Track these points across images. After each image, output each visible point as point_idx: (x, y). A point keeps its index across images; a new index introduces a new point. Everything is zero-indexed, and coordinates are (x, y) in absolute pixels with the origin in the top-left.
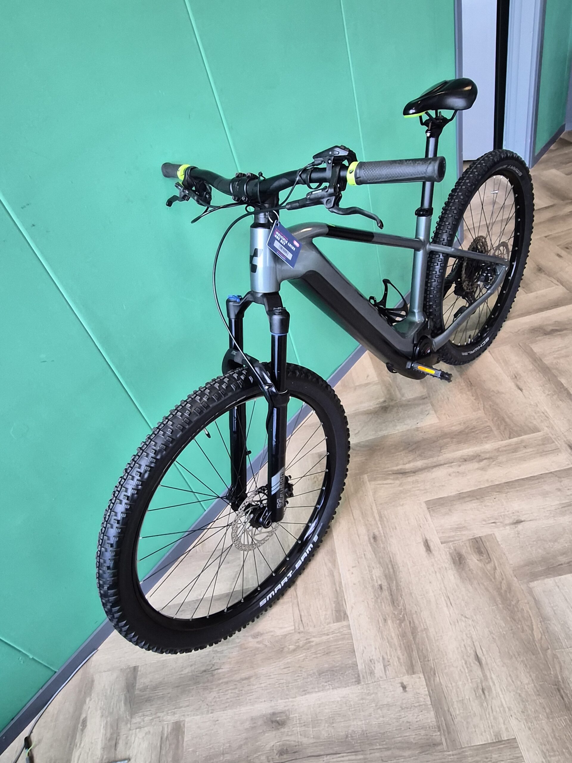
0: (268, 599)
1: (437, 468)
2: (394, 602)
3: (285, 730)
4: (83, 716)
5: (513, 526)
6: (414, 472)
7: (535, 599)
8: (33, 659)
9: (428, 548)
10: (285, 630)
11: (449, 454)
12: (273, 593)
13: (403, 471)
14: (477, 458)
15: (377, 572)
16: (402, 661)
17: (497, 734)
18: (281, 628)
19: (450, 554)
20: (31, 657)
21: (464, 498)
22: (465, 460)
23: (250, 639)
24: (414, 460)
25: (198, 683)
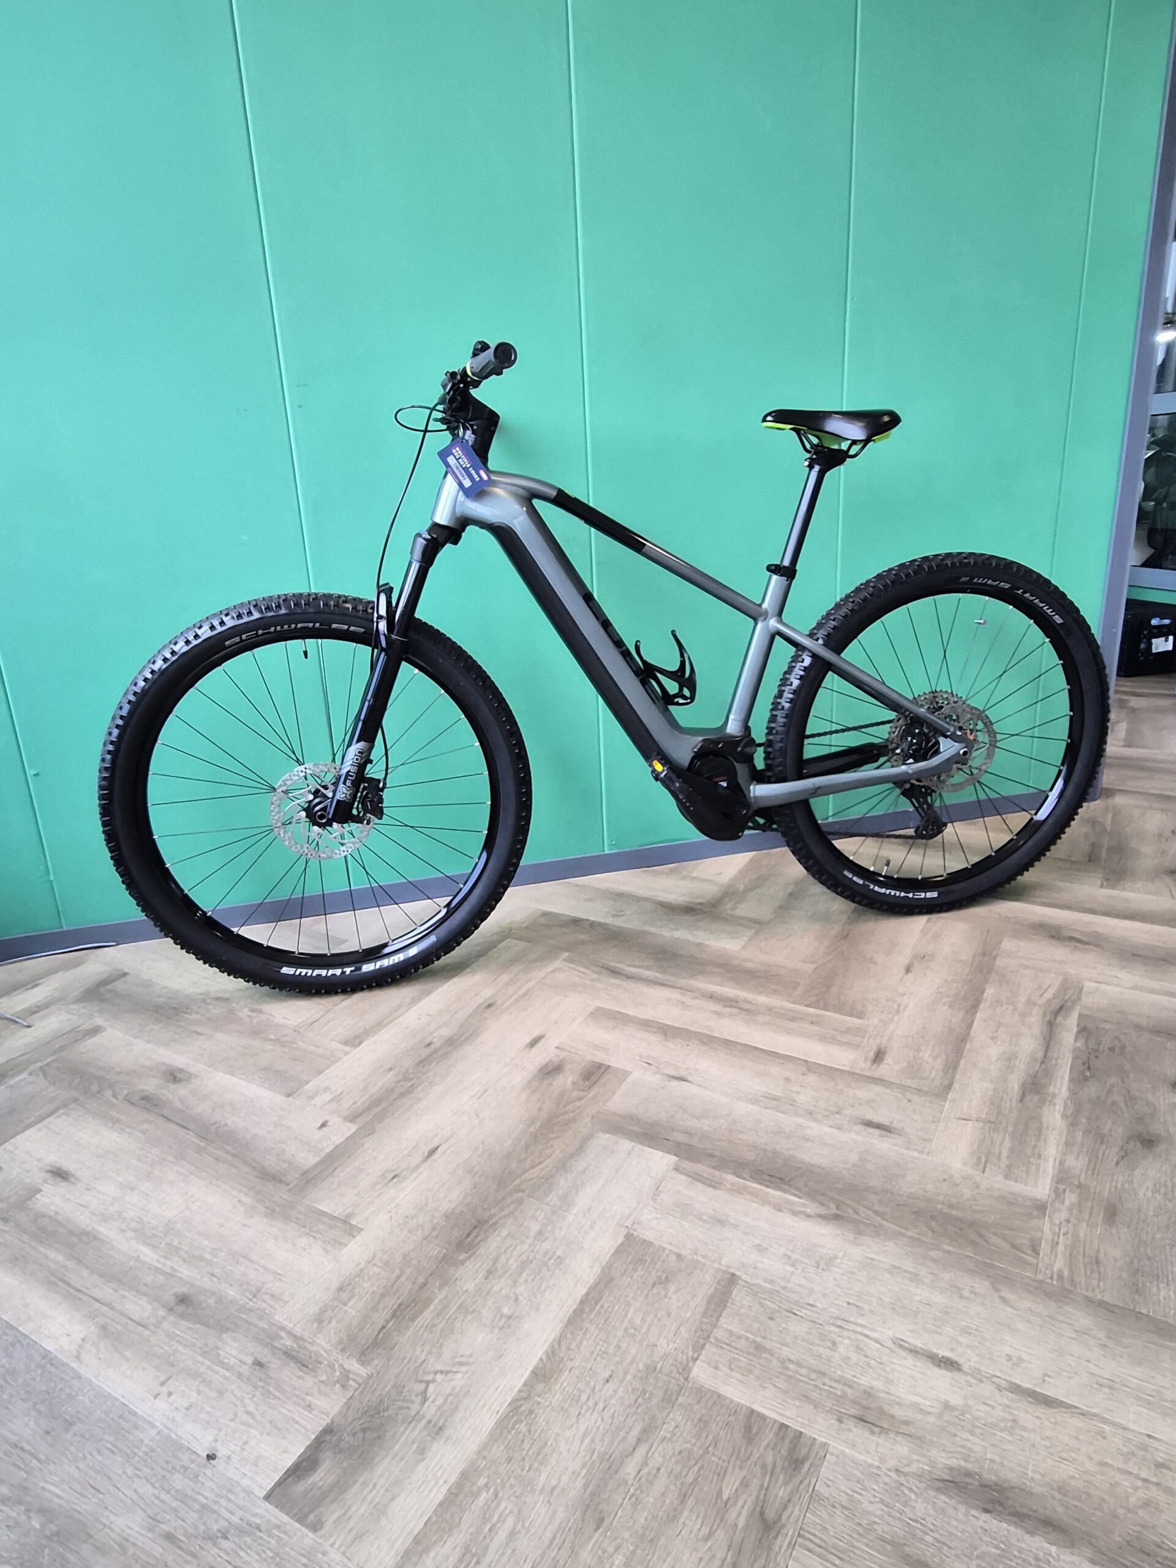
0: (297, 973)
1: (662, 988)
2: (422, 1062)
3: (172, 1086)
4: (42, 981)
5: (666, 1078)
6: (629, 977)
7: (581, 1147)
8: (51, 882)
9: (534, 1043)
10: (287, 1021)
11: (700, 984)
12: (310, 972)
13: (617, 970)
14: (731, 1002)
15: (445, 1032)
16: (354, 1106)
17: (351, 1215)
18: (285, 1018)
19: (550, 1061)
20: (52, 878)
21: (651, 1026)
22: (711, 997)
23: (246, 1010)
24: (648, 968)
25: (157, 1012)
